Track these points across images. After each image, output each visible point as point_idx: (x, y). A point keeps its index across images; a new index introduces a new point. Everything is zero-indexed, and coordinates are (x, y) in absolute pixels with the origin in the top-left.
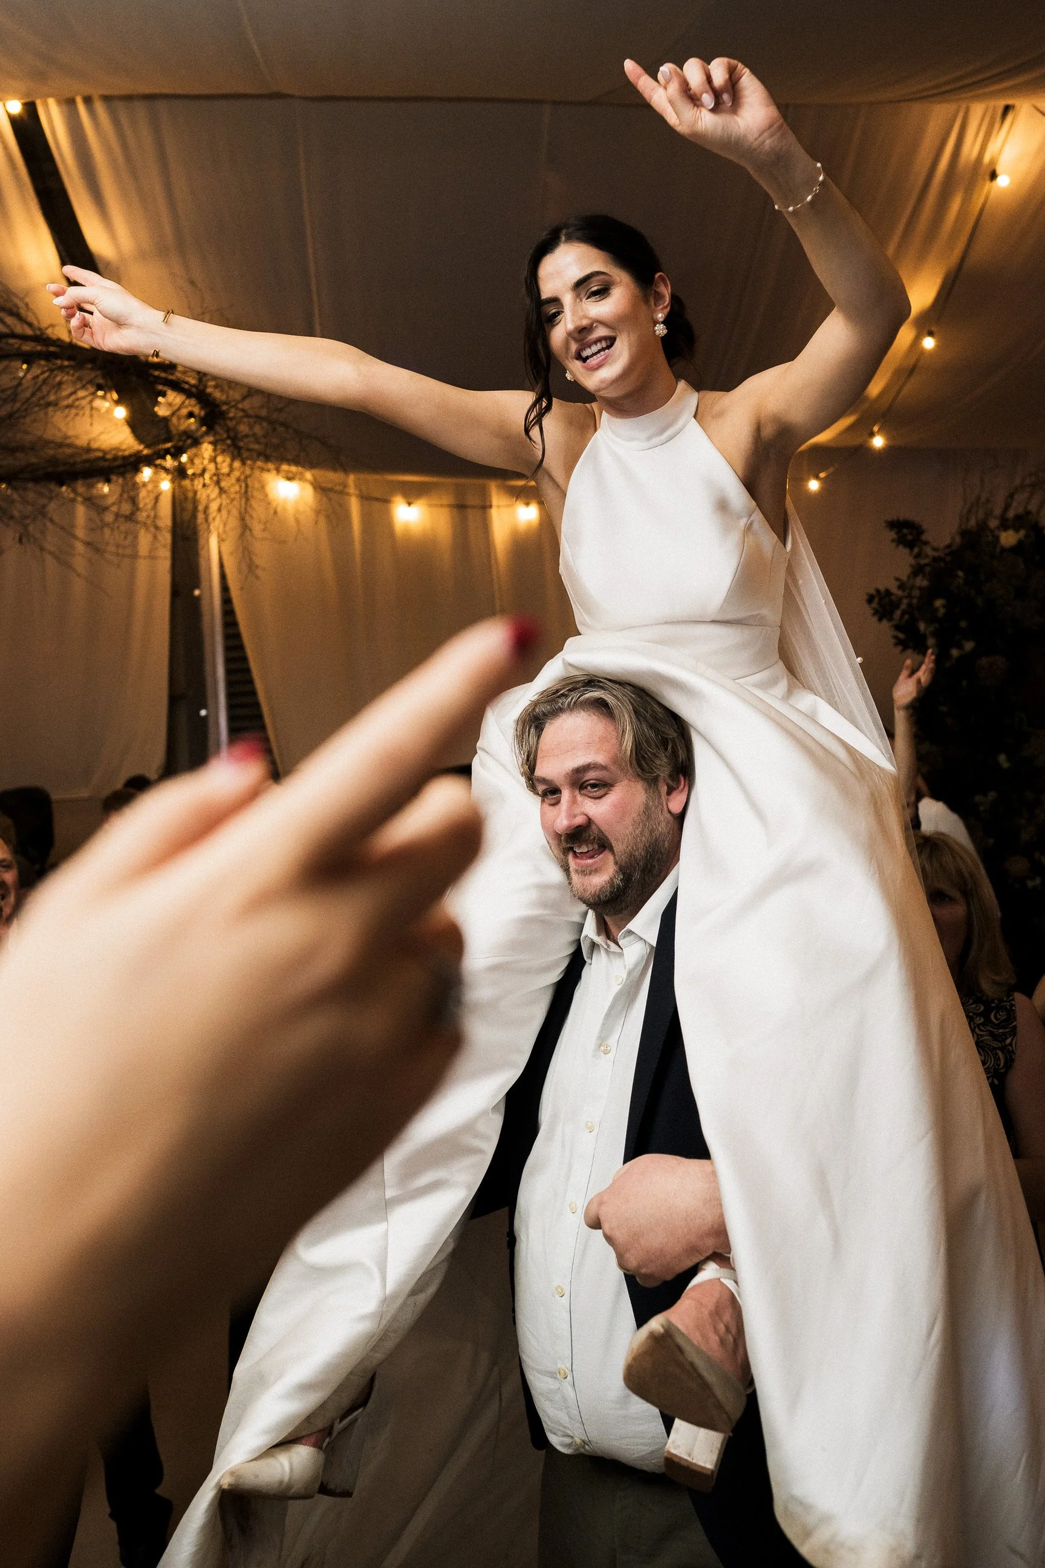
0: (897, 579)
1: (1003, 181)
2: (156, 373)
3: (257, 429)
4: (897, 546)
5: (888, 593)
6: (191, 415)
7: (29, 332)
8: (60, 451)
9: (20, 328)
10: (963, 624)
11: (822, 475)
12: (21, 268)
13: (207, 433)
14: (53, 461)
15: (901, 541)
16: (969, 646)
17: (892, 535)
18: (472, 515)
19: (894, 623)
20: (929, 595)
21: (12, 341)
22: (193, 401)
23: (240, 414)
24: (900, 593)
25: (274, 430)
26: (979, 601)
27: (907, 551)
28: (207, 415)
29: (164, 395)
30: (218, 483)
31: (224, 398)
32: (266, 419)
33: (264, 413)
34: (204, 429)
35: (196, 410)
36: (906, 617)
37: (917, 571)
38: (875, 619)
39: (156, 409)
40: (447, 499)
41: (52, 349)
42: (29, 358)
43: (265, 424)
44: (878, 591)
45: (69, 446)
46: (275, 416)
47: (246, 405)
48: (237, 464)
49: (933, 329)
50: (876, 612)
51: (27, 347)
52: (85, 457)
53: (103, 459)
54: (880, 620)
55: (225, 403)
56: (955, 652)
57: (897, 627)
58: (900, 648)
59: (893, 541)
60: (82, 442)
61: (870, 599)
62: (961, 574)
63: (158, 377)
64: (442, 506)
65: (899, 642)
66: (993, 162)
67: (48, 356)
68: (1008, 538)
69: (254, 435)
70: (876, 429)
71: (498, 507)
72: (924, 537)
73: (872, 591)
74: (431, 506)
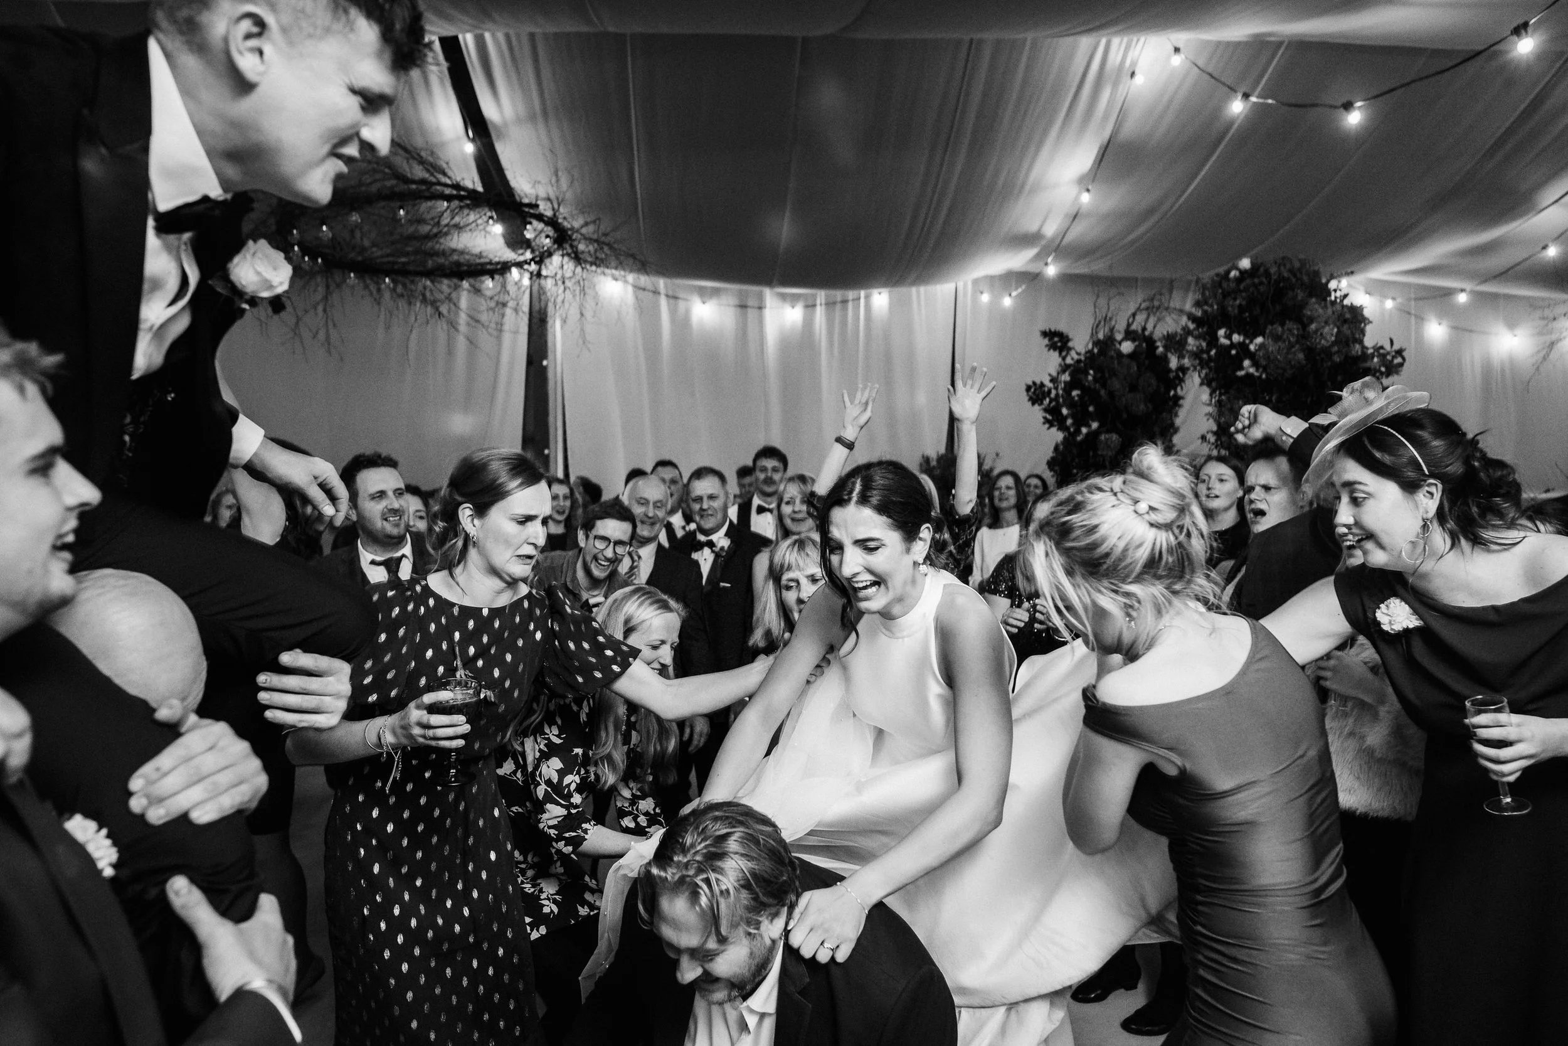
0: (1050, 375)
1: (1139, 79)
2: (527, 210)
3: (591, 248)
4: (1049, 350)
5: (1042, 385)
6: (547, 236)
7: (449, 182)
8: (462, 257)
9: (444, 180)
10: (1091, 409)
11: (1014, 294)
12: (438, 128)
13: (558, 249)
14: (458, 264)
15: (1052, 346)
16: (1095, 425)
17: (1046, 341)
18: (751, 314)
19: (1043, 406)
20: (1069, 387)
21: (438, 188)
22: (549, 228)
23: (579, 236)
24: (1051, 385)
25: (602, 249)
26: (1103, 392)
27: (1056, 354)
28: (558, 236)
29: (530, 223)
30: (564, 283)
31: (569, 226)
32: (596, 241)
33: (595, 237)
34: (556, 246)
35: (551, 233)
36: (1053, 404)
37: (1064, 368)
38: (1030, 403)
39: (525, 232)
40: (732, 300)
41: (462, 193)
42: (449, 198)
43: (596, 245)
44: (1034, 383)
45: (468, 253)
46: (603, 239)
47: (584, 231)
48: (579, 269)
49: (1090, 187)
50: (1031, 399)
51: (448, 191)
52: (478, 261)
53: (490, 263)
54: (1033, 404)
55: (570, 229)
56: (1084, 430)
57: (1046, 410)
58: (1047, 426)
59: (1047, 346)
60: (476, 251)
61: (1028, 388)
62: (1091, 372)
63: (528, 212)
64: (729, 305)
65: (1046, 421)
66: (1134, 64)
67: (460, 198)
68: (1127, 347)
69: (589, 252)
70: (1050, 260)
71: (771, 308)
72: (1070, 344)
73: (1030, 383)
74: (720, 305)
